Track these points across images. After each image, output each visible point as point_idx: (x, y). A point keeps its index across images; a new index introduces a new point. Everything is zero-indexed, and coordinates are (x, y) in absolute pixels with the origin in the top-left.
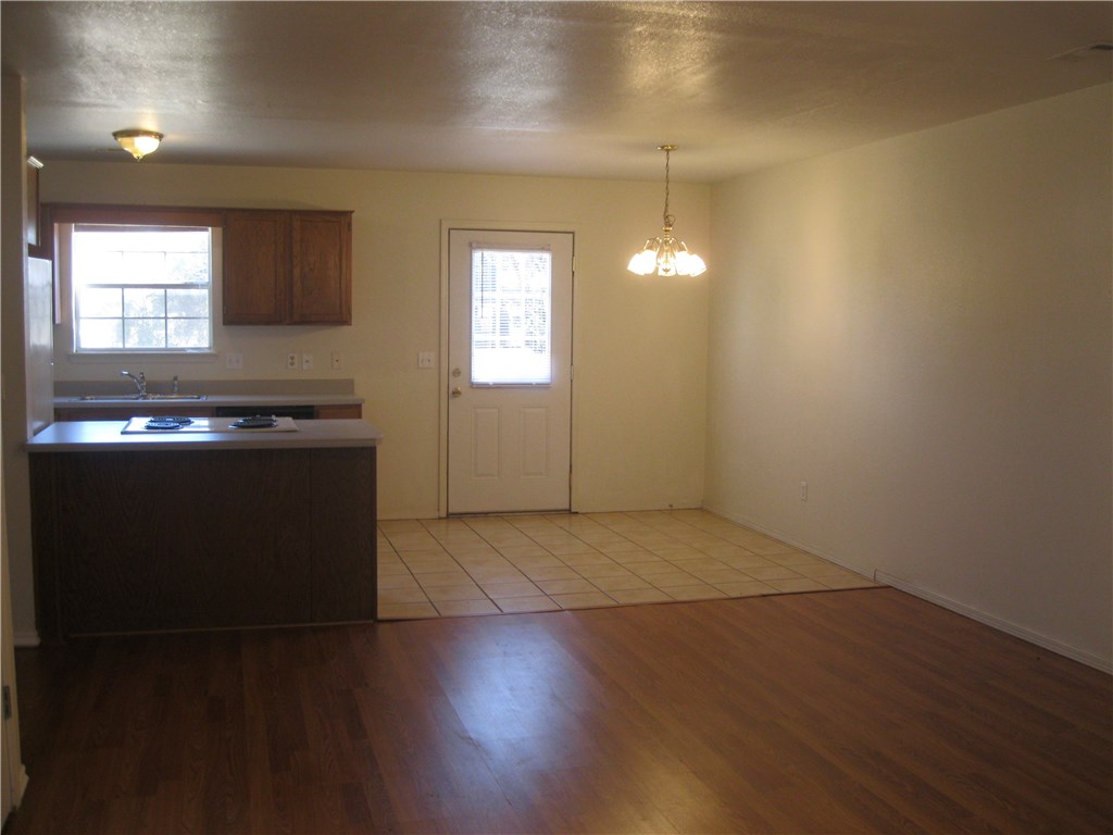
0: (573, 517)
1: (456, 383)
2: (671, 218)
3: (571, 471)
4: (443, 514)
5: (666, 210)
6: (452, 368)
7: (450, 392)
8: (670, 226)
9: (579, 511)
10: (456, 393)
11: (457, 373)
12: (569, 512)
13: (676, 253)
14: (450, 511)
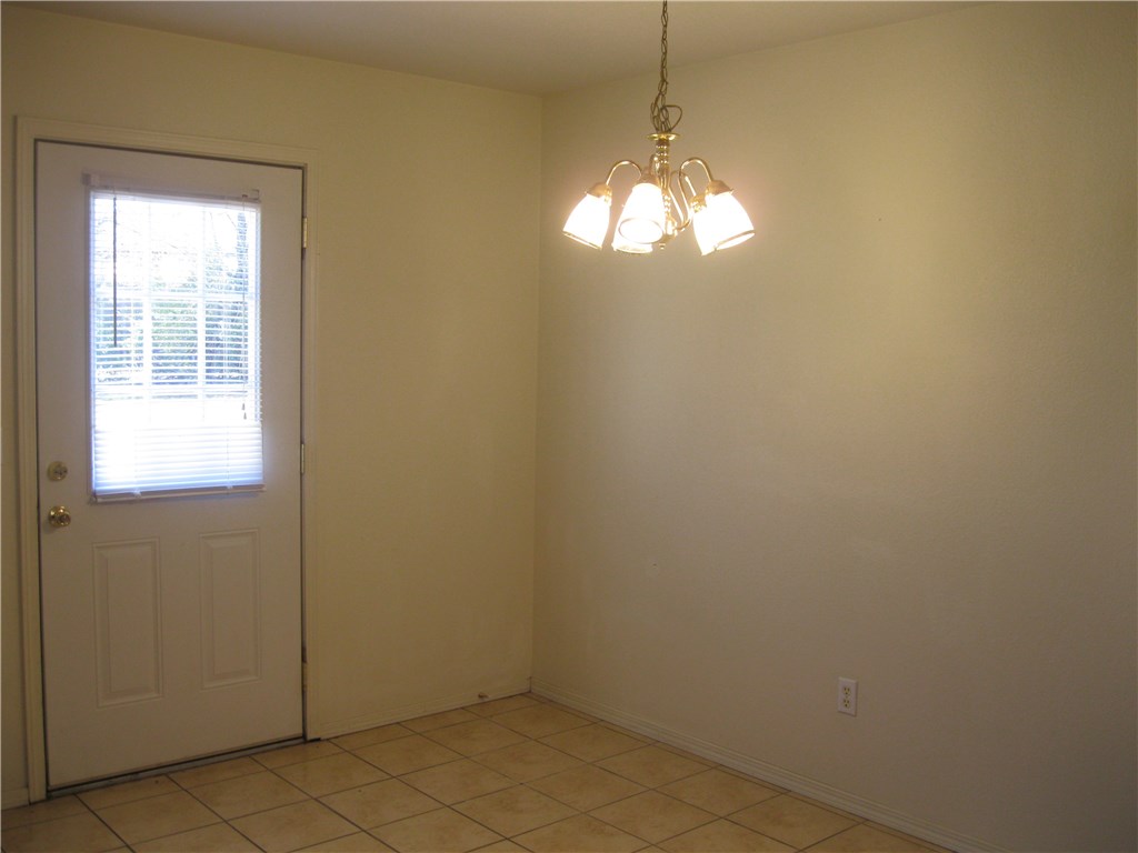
0: (311, 748)
1: (57, 498)
2: (673, 115)
3: (304, 660)
4: (38, 792)
5: (662, 94)
6: (46, 464)
7: (44, 517)
8: (669, 131)
9: (324, 735)
10: (60, 520)
11: (59, 472)
12: (303, 739)
13: (710, 198)
14: (54, 782)
